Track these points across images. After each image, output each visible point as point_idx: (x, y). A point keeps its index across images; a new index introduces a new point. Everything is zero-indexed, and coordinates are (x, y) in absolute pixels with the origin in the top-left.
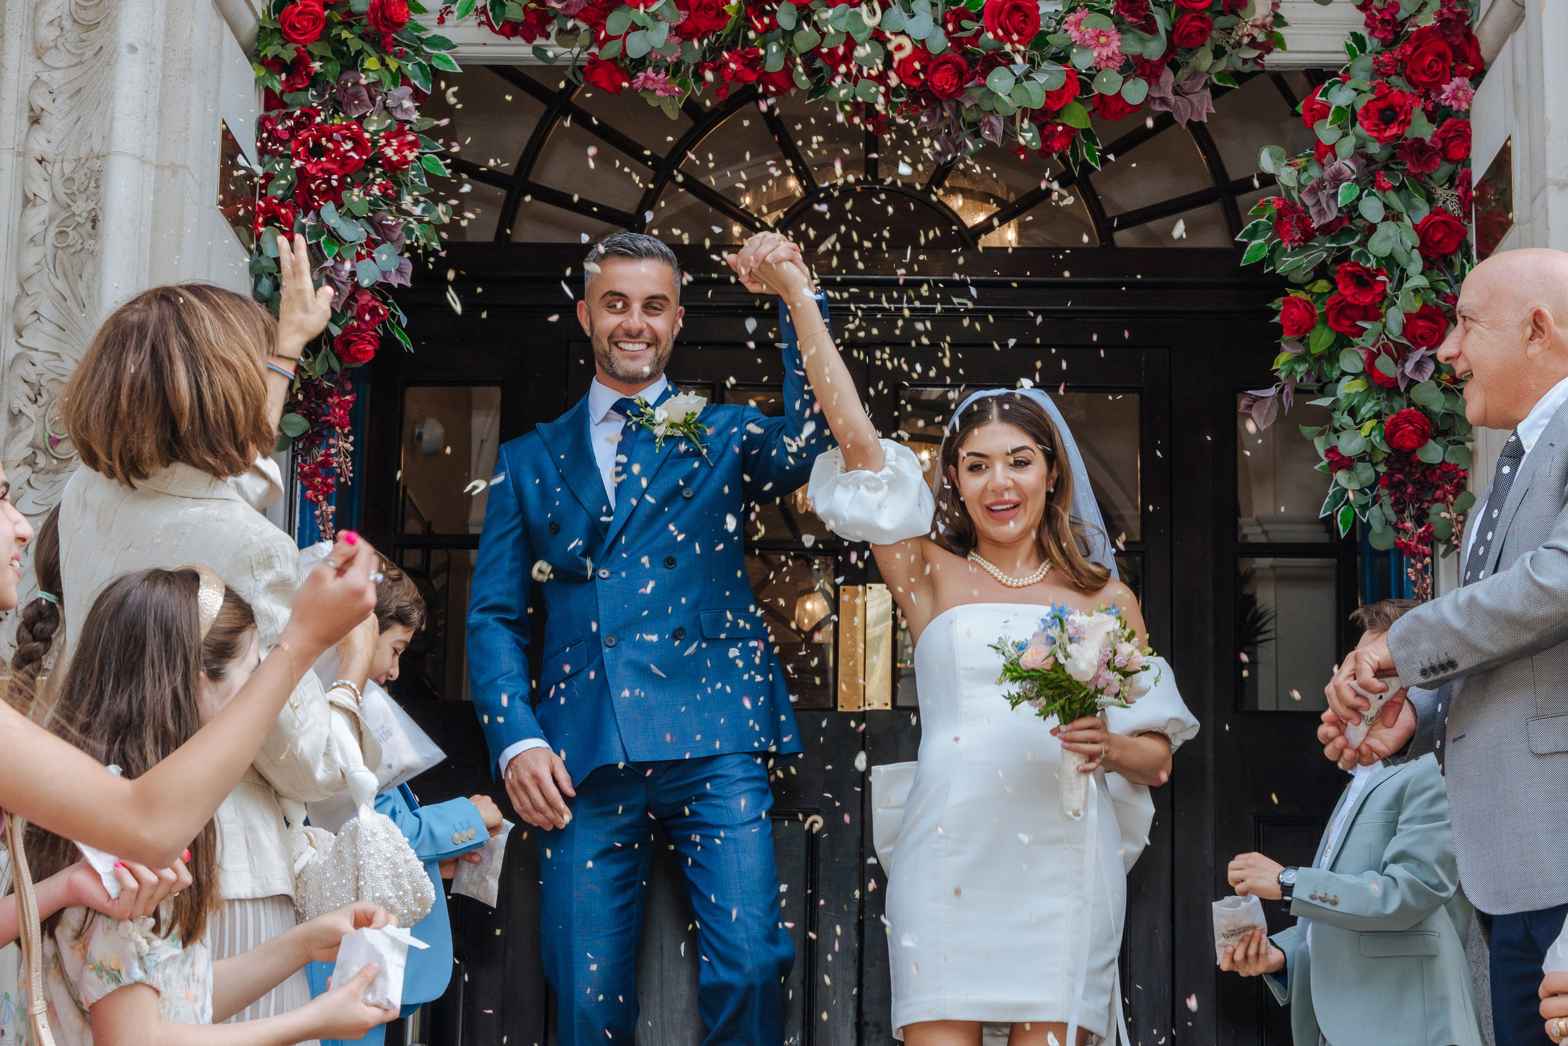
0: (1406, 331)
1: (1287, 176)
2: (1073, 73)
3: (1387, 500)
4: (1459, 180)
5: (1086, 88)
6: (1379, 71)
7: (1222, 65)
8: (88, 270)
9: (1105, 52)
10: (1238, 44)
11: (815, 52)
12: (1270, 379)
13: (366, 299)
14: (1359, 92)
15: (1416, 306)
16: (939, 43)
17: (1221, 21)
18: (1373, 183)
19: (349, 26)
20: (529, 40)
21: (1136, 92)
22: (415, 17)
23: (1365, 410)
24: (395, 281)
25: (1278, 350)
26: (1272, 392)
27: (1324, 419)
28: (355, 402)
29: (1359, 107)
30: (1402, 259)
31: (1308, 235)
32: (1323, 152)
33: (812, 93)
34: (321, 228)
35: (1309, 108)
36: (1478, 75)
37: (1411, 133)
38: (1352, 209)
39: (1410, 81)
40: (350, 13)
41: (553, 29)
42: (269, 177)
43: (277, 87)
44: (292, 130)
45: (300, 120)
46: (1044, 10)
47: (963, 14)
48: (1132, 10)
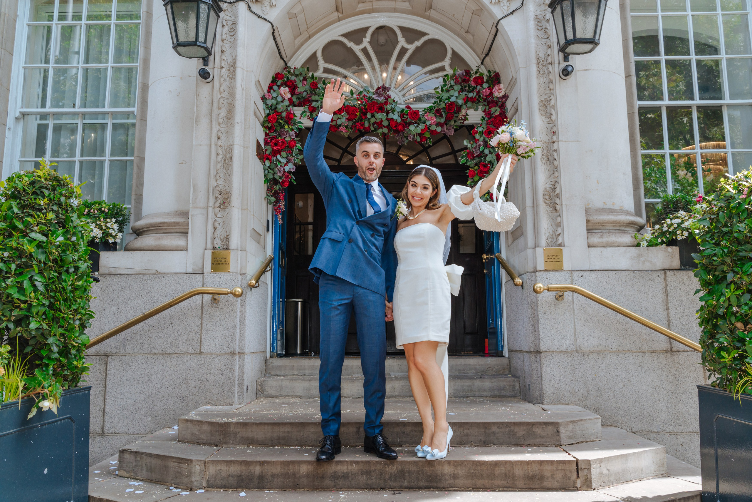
1: (469, 146)
2: (426, 126)
5: (429, 129)
6: (488, 124)
7: (456, 124)
9: (433, 121)
10: (459, 120)
11: (375, 122)
13: (286, 174)
14: (484, 128)
16: (399, 120)
17: (456, 115)
18: (487, 146)
19: (282, 120)
21: (439, 129)
22: (295, 118)
24: (292, 170)
25: (468, 180)
28: (285, 195)
29: (484, 131)
30: (493, 161)
31: (474, 157)
32: (476, 141)
33: (374, 131)
34: (277, 160)
35: (473, 132)
38: (483, 152)
39: (494, 126)
40: (282, 117)
42: (266, 150)
43: (268, 132)
44: (271, 141)
45: (272, 138)
46: (420, 113)
47: (404, 114)
48: (438, 113)
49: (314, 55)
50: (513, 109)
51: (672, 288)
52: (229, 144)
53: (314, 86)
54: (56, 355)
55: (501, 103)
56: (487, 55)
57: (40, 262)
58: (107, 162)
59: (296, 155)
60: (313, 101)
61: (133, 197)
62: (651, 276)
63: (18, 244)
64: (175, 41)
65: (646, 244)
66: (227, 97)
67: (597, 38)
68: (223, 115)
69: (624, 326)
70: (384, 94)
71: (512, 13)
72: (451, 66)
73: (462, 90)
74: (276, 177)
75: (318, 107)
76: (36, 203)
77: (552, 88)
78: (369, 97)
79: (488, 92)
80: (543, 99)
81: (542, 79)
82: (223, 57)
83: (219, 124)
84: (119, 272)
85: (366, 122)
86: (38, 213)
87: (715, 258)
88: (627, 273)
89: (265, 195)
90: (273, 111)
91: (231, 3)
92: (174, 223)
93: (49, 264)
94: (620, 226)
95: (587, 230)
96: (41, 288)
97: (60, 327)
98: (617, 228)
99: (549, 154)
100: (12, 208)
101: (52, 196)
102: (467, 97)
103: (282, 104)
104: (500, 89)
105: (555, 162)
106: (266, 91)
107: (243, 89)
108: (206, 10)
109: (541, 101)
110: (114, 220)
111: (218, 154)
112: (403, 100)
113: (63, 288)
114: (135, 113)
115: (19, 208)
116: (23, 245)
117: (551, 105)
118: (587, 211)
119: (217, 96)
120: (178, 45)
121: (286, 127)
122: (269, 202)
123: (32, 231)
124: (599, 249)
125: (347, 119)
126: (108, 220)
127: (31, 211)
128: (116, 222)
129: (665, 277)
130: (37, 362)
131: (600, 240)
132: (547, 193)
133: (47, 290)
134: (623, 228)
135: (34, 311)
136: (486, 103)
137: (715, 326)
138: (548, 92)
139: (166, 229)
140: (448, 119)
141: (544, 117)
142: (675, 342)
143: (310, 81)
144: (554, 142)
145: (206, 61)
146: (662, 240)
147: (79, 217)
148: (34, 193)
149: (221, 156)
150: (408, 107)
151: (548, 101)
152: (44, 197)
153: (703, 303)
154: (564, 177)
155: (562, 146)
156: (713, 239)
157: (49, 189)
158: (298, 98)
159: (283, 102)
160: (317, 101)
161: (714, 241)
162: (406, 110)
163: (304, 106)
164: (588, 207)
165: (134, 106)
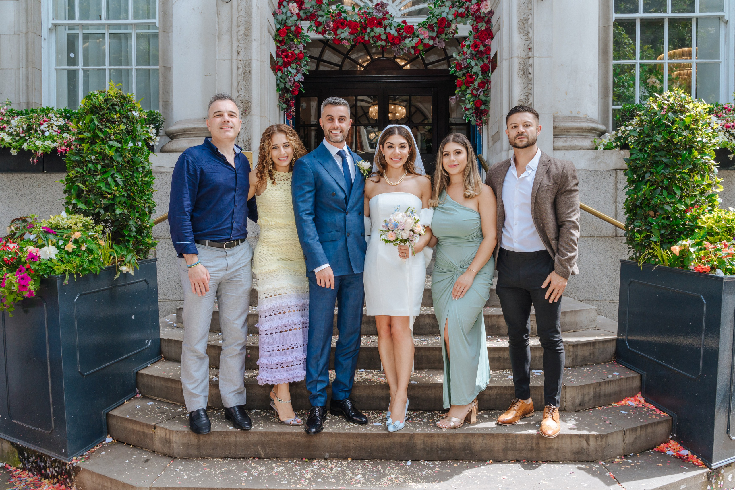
0: (478, 86)
1: (458, 58)
2: (420, 40)
3: (475, 116)
4: (488, 58)
5: (422, 42)
6: (475, 38)
8: (250, 80)
9: (426, 35)
10: (450, 33)
11: (374, 36)
12: (454, 95)
13: (296, 83)
14: (471, 42)
15: (480, 81)
16: (396, 34)
17: (446, 29)
18: (473, 59)
19: (291, 33)
20: (323, 35)
21: (431, 42)
22: (303, 32)
23: (471, 100)
24: (301, 80)
25: (456, 89)
26: (455, 97)
27: (464, 102)
28: (295, 102)
29: (471, 45)
30: (478, 73)
31: (461, 68)
32: (464, 53)
33: (373, 44)
34: (288, 71)
35: (462, 45)
36: (492, 38)
37: (480, 49)
38: (469, 63)
39: (480, 40)
40: (291, 31)
41: (327, 33)
42: (278, 62)
43: (279, 45)
44: (282, 53)
45: (283, 51)
46: (415, 27)
47: (400, 29)
48: (430, 27)
50: (497, 25)
51: (621, 185)
52: (247, 59)
53: (319, 1)
54: (134, 234)
55: (487, 19)
57: (118, 163)
58: (134, 70)
59: (304, 66)
60: (318, 16)
61: (161, 103)
62: (604, 175)
63: (101, 149)
65: (602, 147)
66: (244, 15)
68: (241, 32)
70: (382, 10)
73: (452, 7)
74: (287, 86)
75: (323, 22)
76: (111, 117)
77: (530, 8)
78: (369, 13)
79: (476, 8)
80: (522, 18)
83: (238, 41)
84: (160, 170)
85: (366, 36)
86: (113, 125)
87: (638, 162)
88: (585, 172)
89: (278, 103)
90: (283, 26)
92: (204, 128)
93: (125, 164)
94: (583, 132)
95: (554, 135)
96: (121, 183)
97: (137, 212)
98: (580, 134)
99: (525, 68)
100: (93, 120)
101: (122, 111)
102: (457, 12)
103: (291, 19)
104: (487, 6)
105: (530, 76)
106: (276, 8)
107: (258, 8)
109: (521, 19)
110: (152, 126)
111: (238, 68)
112: (400, 13)
113: (136, 183)
114: (157, 25)
115: (99, 122)
116: (105, 150)
117: (529, 23)
118: (555, 118)
119: (235, 15)
121: (295, 40)
122: (281, 109)
123: (111, 140)
124: (562, 152)
125: (350, 33)
126: (148, 126)
127: (108, 124)
128: (154, 128)
129: (616, 175)
130: (121, 239)
131: (565, 144)
133: (125, 185)
134: (585, 134)
135: (118, 200)
136: (474, 18)
138: (527, 11)
139: (196, 133)
140: (440, 32)
141: (522, 35)
142: (620, 229)
144: (529, 58)
146: (617, 144)
147: (142, 128)
148: (108, 109)
149: (241, 70)
150: (404, 22)
151: (527, 20)
152: (116, 111)
153: (628, 196)
154: (537, 90)
155: (536, 62)
156: (639, 147)
157: (118, 105)
158: (306, 13)
159: (292, 17)
160: (322, 16)
161: (638, 148)
162: (402, 24)
163: (310, 21)
164: (555, 115)
165: (155, 18)
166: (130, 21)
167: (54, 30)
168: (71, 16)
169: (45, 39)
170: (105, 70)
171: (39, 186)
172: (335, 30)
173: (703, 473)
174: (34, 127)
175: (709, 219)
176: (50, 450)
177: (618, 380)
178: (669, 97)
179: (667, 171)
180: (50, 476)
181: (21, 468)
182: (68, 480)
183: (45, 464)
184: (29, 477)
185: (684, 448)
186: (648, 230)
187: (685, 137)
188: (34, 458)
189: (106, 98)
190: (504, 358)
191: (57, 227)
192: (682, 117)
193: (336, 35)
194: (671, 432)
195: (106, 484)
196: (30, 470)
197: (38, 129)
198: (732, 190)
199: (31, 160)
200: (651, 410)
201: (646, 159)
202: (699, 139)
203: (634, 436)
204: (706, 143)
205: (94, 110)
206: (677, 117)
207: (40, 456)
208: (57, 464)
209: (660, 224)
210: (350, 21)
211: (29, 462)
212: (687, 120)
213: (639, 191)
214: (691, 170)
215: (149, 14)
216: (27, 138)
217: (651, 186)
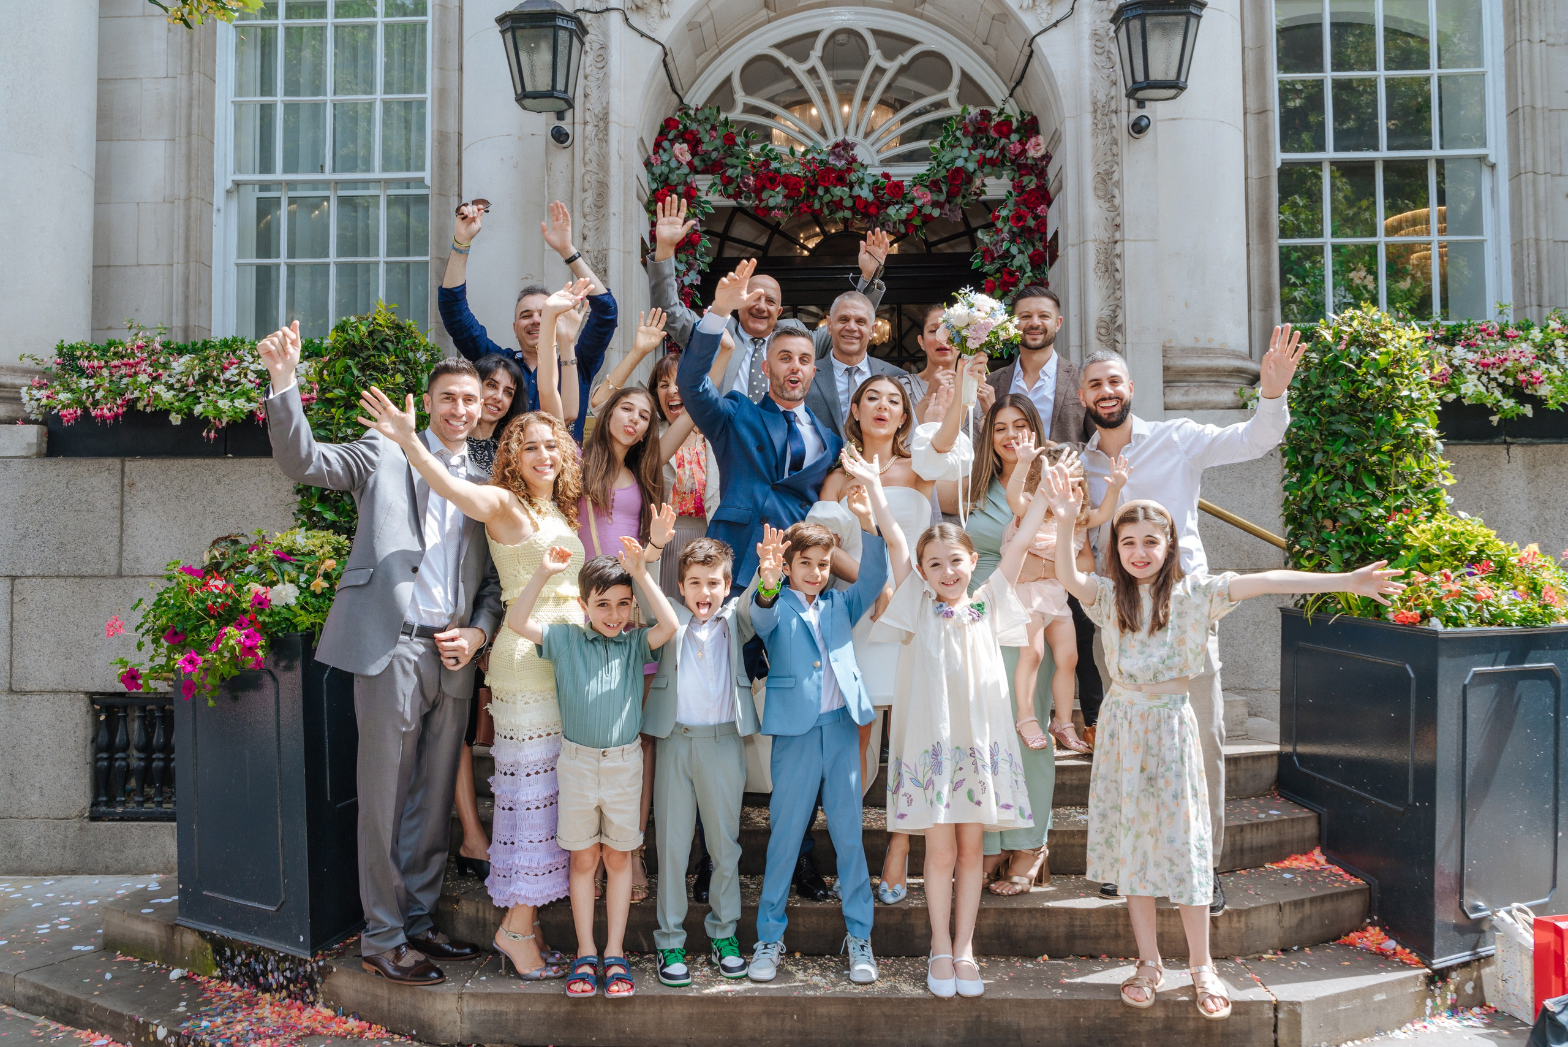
1: (986, 239)
2: (916, 207)
4: (1043, 239)
5: (920, 211)
6: (1017, 203)
7: (965, 201)
9: (926, 200)
10: (970, 194)
11: (831, 201)
13: (686, 289)
14: (1010, 210)
16: (871, 198)
17: (964, 187)
18: (1015, 241)
20: (736, 200)
21: (936, 213)
22: (699, 194)
24: (695, 283)
29: (1010, 215)
30: (1024, 267)
31: (993, 259)
32: (999, 231)
33: (829, 215)
35: (994, 215)
36: (1049, 202)
37: (1027, 224)
38: (1008, 250)
39: (1027, 207)
41: (743, 195)
46: (905, 184)
47: (879, 188)
48: (934, 186)
49: (728, 80)
50: (1056, 181)
52: (602, 249)
53: (729, 139)
55: (1039, 168)
56: (1018, 83)
58: (381, 264)
59: (701, 256)
60: (726, 165)
64: (519, 91)
66: (595, 171)
67: (1183, 79)
68: (589, 201)
69: (1214, 532)
70: (845, 155)
71: (1055, 25)
72: (960, 99)
75: (737, 177)
77: (1116, 152)
78: (822, 160)
79: (1019, 148)
80: (1101, 171)
81: (1100, 137)
82: (588, 105)
83: (585, 217)
85: (816, 201)
86: (384, 376)
87: (1302, 433)
90: (663, 185)
91: (597, 12)
94: (1219, 376)
95: (1164, 382)
98: (1214, 379)
99: (1108, 261)
102: (984, 157)
103: (678, 172)
104: (1039, 145)
105: (1118, 276)
106: (651, 152)
107: (620, 157)
108: (567, 39)
109: (1098, 173)
112: (877, 159)
114: (428, 182)
117: (1114, 180)
118: (1166, 352)
119: (580, 170)
120: (523, 97)
125: (785, 196)
127: (374, 373)
131: (1185, 399)
132: (1103, 324)
134: (1224, 379)
136: (1015, 168)
137: (1301, 526)
138: (1109, 159)
141: (1101, 201)
143: (722, 131)
144: (1116, 242)
145: (560, 116)
148: (377, 348)
150: (886, 176)
151: (1109, 174)
152: (388, 352)
153: (1288, 493)
154: (1131, 299)
155: (1129, 249)
156: (1302, 406)
157: (393, 342)
158: (703, 160)
159: (678, 169)
160: (735, 167)
161: (1302, 409)
162: (882, 180)
163: (713, 174)
164: (1168, 345)
165: (422, 168)
166: (377, 174)
167: (236, 193)
168: (266, 166)
169: (219, 210)
170: (328, 265)
171: (219, 482)
172: (758, 191)
173: (1417, 977)
174: (215, 374)
175: (1424, 531)
176: (275, 940)
177: (1276, 822)
178: (1352, 319)
179: (1352, 449)
180: (275, 986)
181: (217, 978)
182: (308, 991)
183: (265, 967)
184: (234, 991)
185: (1390, 938)
186: (1323, 553)
187: (1380, 389)
188: (244, 956)
189: (371, 328)
190: (1071, 786)
191: (291, 552)
192: (1373, 354)
193: (761, 201)
194: (1368, 912)
195: (379, 992)
196: (234, 979)
197: (222, 378)
198: (1500, 482)
199: (204, 434)
200: (1335, 875)
201: (1314, 428)
202: (1405, 393)
203: (1300, 916)
204: (1419, 399)
205: (351, 350)
206: (1366, 355)
207: (255, 953)
208: (287, 964)
209: (1342, 541)
210: (786, 175)
211: (233, 965)
212: (1383, 361)
213: (1306, 485)
214: (1397, 447)
215: (411, 159)
216: (200, 394)
217: (1325, 475)
